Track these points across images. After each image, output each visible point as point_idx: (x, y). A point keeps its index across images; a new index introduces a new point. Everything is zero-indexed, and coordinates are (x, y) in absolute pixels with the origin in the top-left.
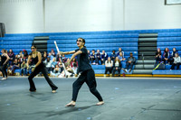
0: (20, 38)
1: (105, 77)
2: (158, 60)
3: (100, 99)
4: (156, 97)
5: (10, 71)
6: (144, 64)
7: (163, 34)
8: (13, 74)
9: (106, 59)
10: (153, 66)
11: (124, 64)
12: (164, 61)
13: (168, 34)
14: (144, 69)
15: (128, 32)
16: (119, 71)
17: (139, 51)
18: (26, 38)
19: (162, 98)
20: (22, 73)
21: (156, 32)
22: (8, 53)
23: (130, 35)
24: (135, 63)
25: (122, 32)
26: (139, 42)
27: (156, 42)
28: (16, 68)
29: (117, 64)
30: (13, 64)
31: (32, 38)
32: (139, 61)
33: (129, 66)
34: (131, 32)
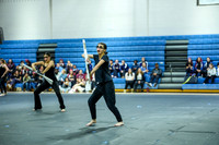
0: (22, 45)
1: (125, 93)
2: (189, 72)
3: (119, 119)
4: (187, 117)
5: (10, 86)
6: (171, 76)
7: (196, 40)
8: (13, 89)
9: (126, 70)
10: (182, 79)
11: (148, 76)
12: (197, 73)
13: (201, 40)
14: (172, 82)
15: (153, 38)
16: (142, 85)
17: (166, 62)
18: (29, 45)
19: (194, 117)
20: (24, 88)
21: (187, 38)
22: (8, 63)
23: (155, 41)
24: (161, 76)
25: (146, 38)
26: (166, 50)
27: (186, 50)
28: (17, 82)
29: (140, 77)
30: (13, 77)
31: (37, 45)
32: (166, 74)
33: (154, 79)
34: (157, 38)
